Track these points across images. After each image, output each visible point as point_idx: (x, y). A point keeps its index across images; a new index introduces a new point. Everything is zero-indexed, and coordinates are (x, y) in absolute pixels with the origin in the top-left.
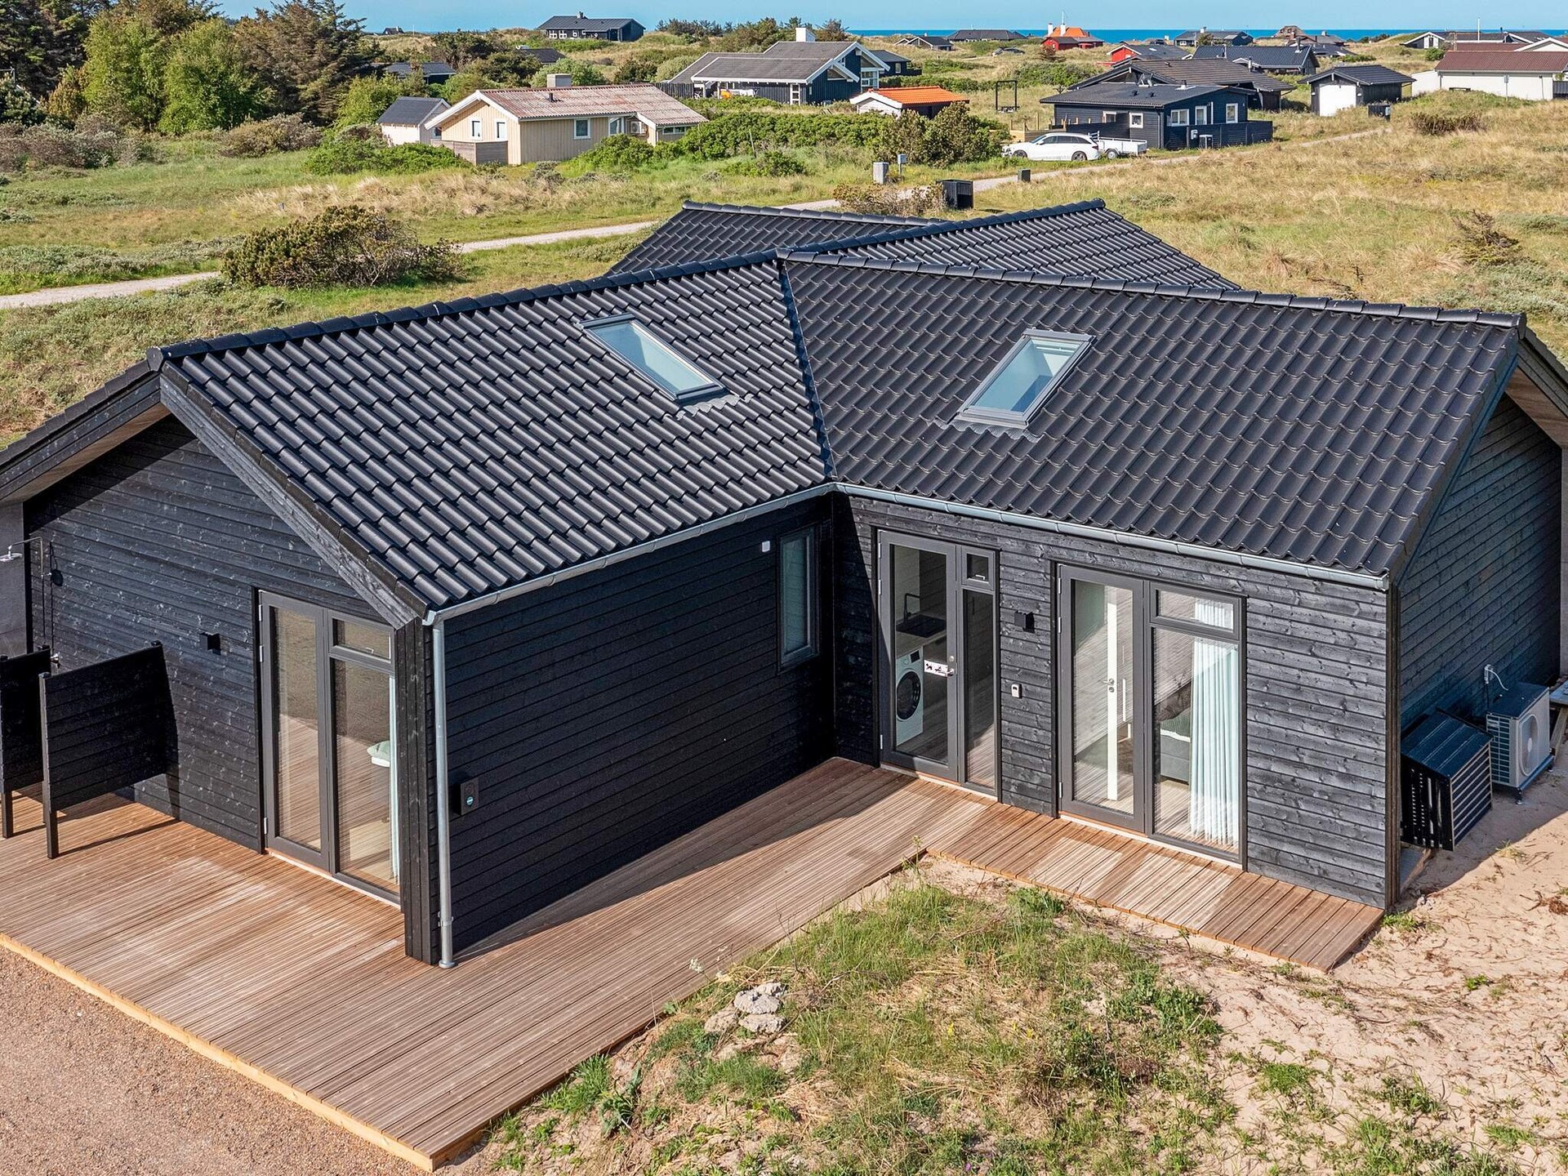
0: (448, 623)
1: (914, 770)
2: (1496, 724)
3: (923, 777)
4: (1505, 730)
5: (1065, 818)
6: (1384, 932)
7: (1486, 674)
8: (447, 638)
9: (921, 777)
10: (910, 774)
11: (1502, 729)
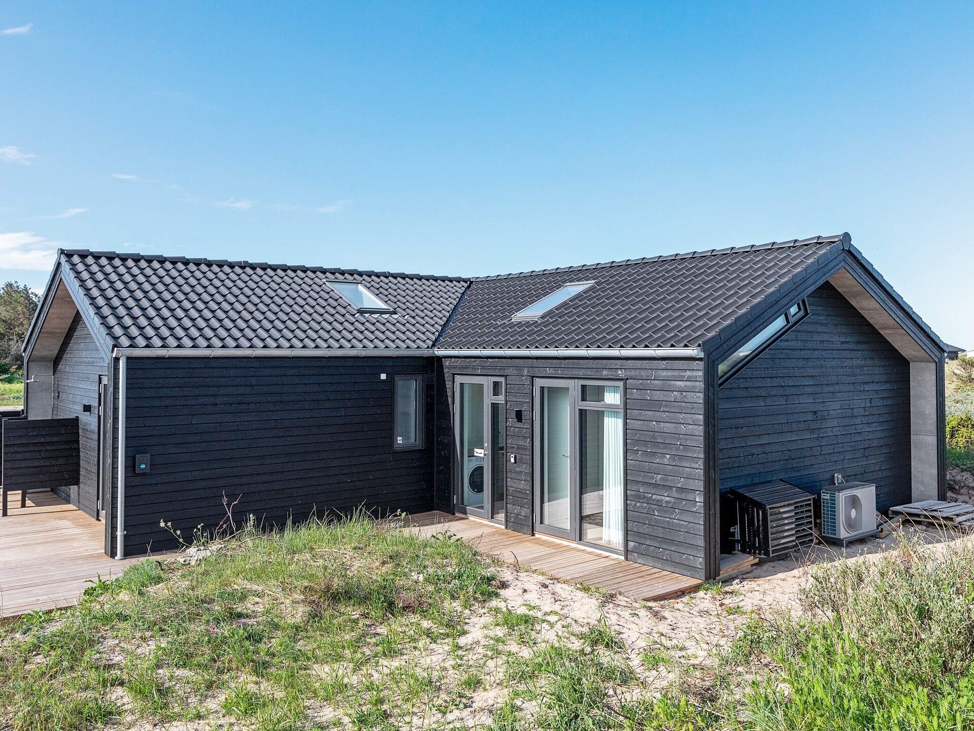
0: (129, 359)
1: (465, 513)
2: (828, 497)
3: (472, 518)
4: (833, 500)
5: (537, 536)
6: (701, 594)
7: (836, 479)
8: (128, 369)
9: (470, 518)
10: (463, 516)
11: (831, 500)
